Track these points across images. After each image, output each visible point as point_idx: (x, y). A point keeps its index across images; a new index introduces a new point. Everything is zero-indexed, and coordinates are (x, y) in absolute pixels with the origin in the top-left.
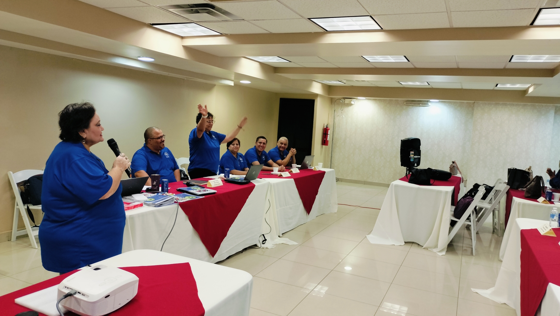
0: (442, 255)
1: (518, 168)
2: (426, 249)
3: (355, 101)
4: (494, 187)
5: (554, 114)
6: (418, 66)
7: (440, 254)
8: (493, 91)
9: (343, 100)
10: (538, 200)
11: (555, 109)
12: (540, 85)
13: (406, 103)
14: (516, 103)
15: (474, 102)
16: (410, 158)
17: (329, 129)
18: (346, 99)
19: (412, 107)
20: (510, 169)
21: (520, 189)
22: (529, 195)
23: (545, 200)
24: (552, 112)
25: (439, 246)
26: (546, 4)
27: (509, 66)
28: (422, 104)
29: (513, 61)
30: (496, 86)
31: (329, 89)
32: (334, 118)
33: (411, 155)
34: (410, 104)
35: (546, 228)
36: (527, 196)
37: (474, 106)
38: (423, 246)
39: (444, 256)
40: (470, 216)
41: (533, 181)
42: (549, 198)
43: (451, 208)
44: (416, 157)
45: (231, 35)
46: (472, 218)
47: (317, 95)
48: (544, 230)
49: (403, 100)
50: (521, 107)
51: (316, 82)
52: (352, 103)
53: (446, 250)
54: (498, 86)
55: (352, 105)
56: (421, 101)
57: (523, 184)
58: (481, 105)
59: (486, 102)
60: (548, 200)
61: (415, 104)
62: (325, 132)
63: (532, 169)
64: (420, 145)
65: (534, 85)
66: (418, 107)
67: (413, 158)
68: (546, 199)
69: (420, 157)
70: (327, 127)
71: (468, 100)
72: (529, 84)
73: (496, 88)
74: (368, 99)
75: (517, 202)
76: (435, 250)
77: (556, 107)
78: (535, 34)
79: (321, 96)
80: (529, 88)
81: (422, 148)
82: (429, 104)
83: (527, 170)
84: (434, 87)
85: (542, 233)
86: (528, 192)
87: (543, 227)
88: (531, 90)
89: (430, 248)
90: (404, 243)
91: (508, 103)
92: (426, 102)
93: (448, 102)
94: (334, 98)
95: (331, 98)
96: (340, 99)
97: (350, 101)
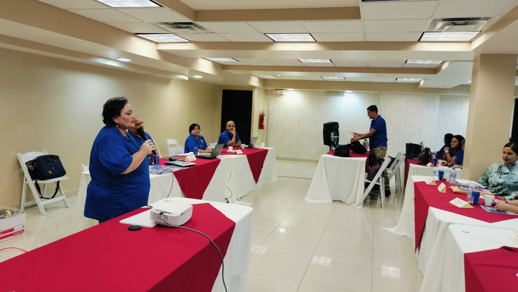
0: (360, 208)
1: (413, 143)
2: (348, 204)
3: (285, 92)
4: (396, 158)
5: (439, 101)
6: (338, 65)
7: (359, 207)
8: (394, 83)
9: (276, 91)
10: (427, 165)
11: (440, 98)
12: (428, 79)
13: (327, 94)
14: (412, 93)
15: (379, 92)
16: (331, 138)
17: (265, 116)
18: (278, 90)
19: (331, 96)
20: (407, 144)
21: (415, 159)
22: (421, 162)
23: (431, 165)
24: (438, 100)
25: (357, 202)
26: (427, 30)
27: (405, 66)
28: (339, 94)
29: (407, 62)
30: (396, 80)
31: (264, 82)
32: (268, 106)
33: (332, 136)
34: (330, 95)
35: (430, 180)
36: (419, 163)
37: (379, 96)
38: (345, 203)
39: (361, 209)
40: (379, 178)
41: (423, 151)
42: (435, 164)
43: (365, 174)
44: (335, 137)
45: (198, 42)
46: (381, 180)
47: (254, 87)
48: (429, 181)
49: (324, 91)
50: (415, 96)
51: (254, 77)
52: (283, 93)
53: (362, 205)
54: (397, 80)
55: (282, 95)
56: (338, 92)
57: (416, 155)
58: (385, 95)
59: (388, 92)
60: (434, 164)
61: (334, 94)
62: (262, 118)
63: (423, 143)
64: (339, 127)
65: (424, 79)
66: (336, 97)
67: (333, 138)
68: (433, 164)
69: (338, 137)
70: (263, 114)
71: (375, 91)
72: (421, 78)
73: (396, 81)
74: (296, 90)
75: (412, 167)
76: (354, 205)
77: (441, 96)
78: (422, 47)
79: (257, 87)
80: (420, 81)
81: (340, 130)
82: (345, 94)
83: (420, 145)
84: (349, 80)
85: (428, 183)
86: (420, 160)
87: (429, 180)
88: (422, 83)
89: (351, 203)
90: (332, 201)
91: (405, 93)
92: (342, 93)
93: (359, 92)
94: (268, 89)
95: (266, 90)
96: (273, 90)
97: (282, 92)
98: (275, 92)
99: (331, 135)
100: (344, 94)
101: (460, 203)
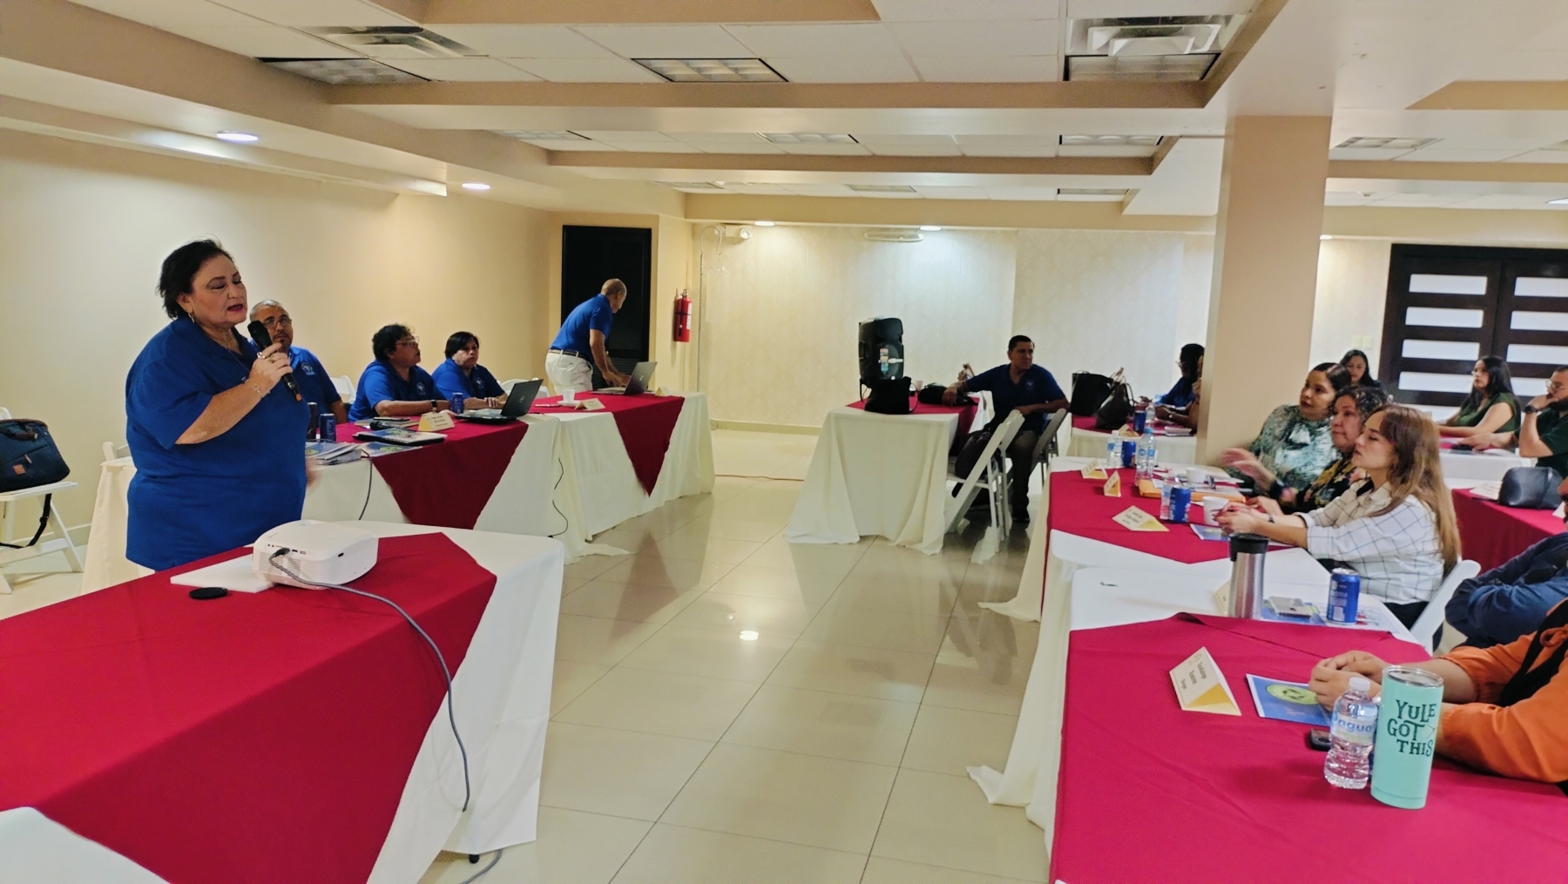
0: (935, 555)
1: (1093, 372)
2: (903, 546)
3: (749, 232)
6: (880, 151)
7: (932, 553)
9: (722, 229)
13: (869, 236)
14: (1104, 231)
15: (1015, 229)
16: (880, 364)
17: (690, 303)
18: (728, 227)
19: (881, 243)
20: (1079, 374)
23: (1129, 430)
25: (926, 538)
28: (904, 236)
29: (1065, 142)
30: (1058, 193)
31: (685, 201)
32: (701, 274)
33: (882, 358)
34: (878, 238)
37: (1019, 240)
38: (895, 542)
39: (939, 557)
40: (985, 472)
42: (1139, 426)
43: (949, 460)
44: (893, 361)
46: (990, 475)
47: (655, 218)
48: (1089, 469)
49: (861, 229)
52: (744, 235)
53: (941, 545)
54: (1061, 194)
55: (742, 240)
56: (900, 230)
58: (1032, 237)
60: (1137, 429)
61: (888, 236)
62: (681, 309)
64: (902, 333)
66: (896, 244)
67: (887, 365)
69: (901, 360)
70: (684, 297)
71: (1005, 227)
73: (1059, 198)
74: (780, 226)
76: (919, 547)
80: (1127, 196)
81: (906, 340)
82: (920, 236)
83: (1114, 376)
84: (926, 196)
85: (1086, 474)
86: (1101, 415)
87: (1090, 467)
89: (912, 543)
90: (858, 539)
92: (913, 233)
93: (961, 230)
94: (701, 224)
95: (694, 225)
96: (713, 227)
97: (739, 232)
98: (721, 232)
99: (881, 354)
100: (918, 237)
101: (1136, 518)
